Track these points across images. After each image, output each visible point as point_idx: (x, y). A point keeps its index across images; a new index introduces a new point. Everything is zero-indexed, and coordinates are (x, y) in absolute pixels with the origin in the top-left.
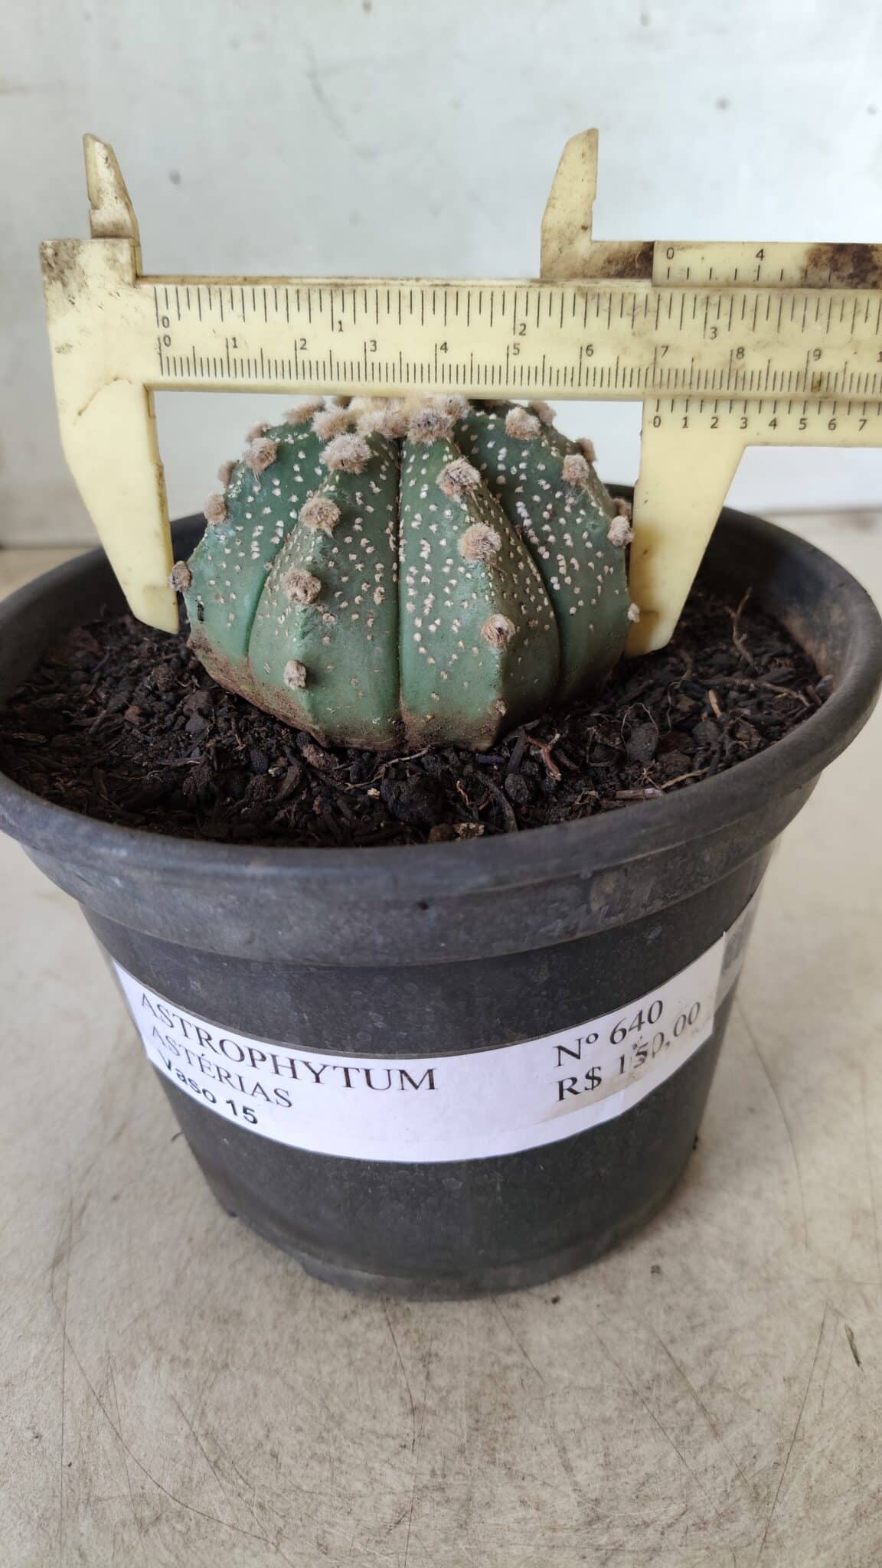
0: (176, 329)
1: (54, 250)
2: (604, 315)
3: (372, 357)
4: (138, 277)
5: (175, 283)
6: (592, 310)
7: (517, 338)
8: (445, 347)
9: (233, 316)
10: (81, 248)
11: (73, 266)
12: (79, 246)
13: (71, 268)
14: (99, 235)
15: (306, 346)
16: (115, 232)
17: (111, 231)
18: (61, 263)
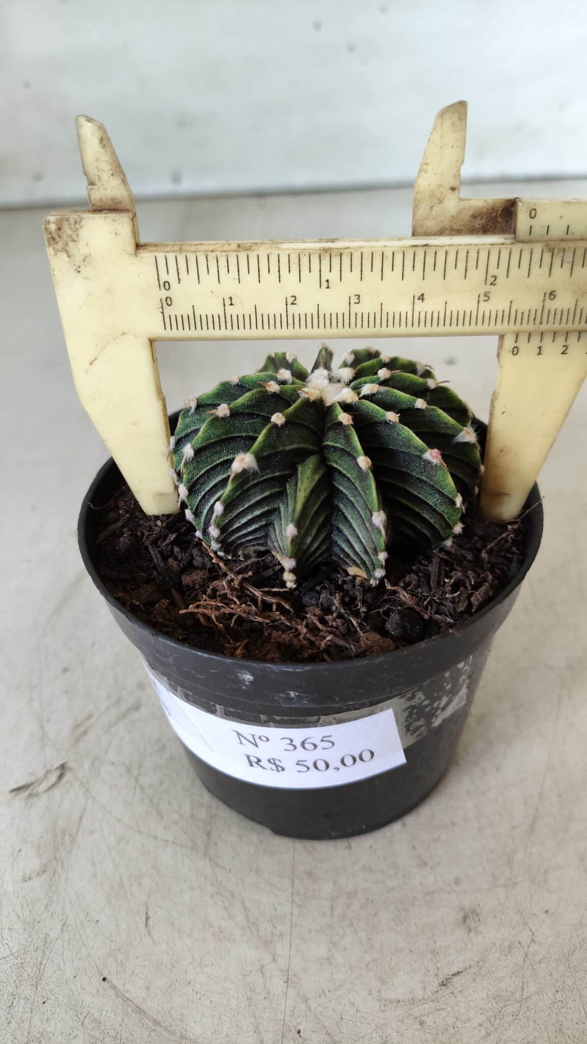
0: (176, 291)
1: (57, 225)
2: (567, 266)
3: (355, 308)
4: (138, 246)
5: (174, 252)
6: (557, 262)
7: (488, 288)
8: (422, 298)
9: (229, 279)
10: (83, 223)
11: (76, 239)
12: (81, 221)
13: (75, 241)
14: (98, 209)
15: (295, 302)
16: (113, 207)
17: (110, 205)
18: (65, 236)
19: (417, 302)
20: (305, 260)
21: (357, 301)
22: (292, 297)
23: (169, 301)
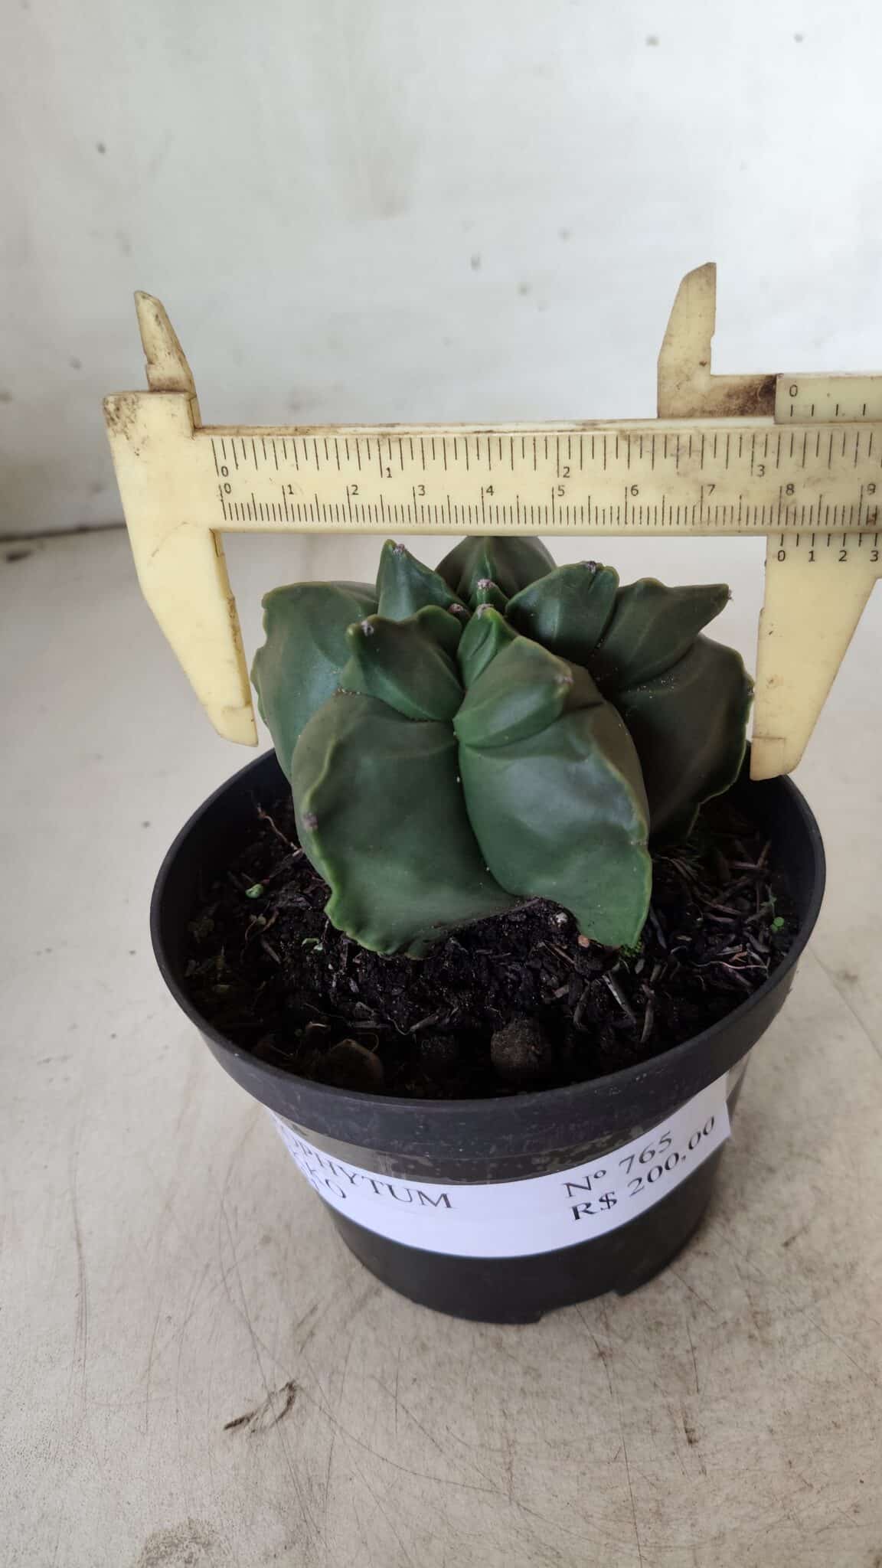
0: (234, 478)
1: (115, 405)
2: (647, 456)
3: (420, 501)
4: (197, 429)
5: (230, 435)
6: (635, 451)
7: (561, 480)
8: (491, 490)
9: (287, 466)
10: (140, 403)
11: (134, 420)
12: (138, 401)
13: (133, 422)
14: (157, 389)
15: (357, 492)
16: (171, 386)
17: (168, 385)
18: (123, 417)
19: (487, 496)
20: (363, 447)
21: (422, 493)
22: (353, 486)
23: (227, 488)
